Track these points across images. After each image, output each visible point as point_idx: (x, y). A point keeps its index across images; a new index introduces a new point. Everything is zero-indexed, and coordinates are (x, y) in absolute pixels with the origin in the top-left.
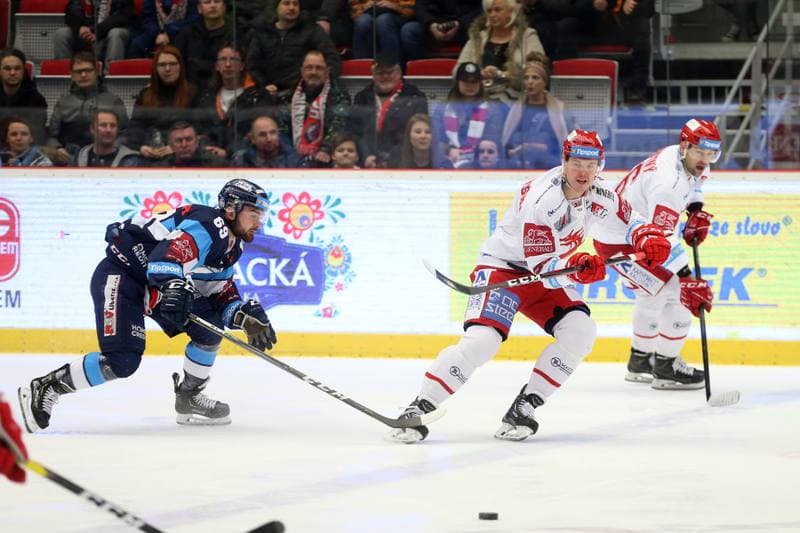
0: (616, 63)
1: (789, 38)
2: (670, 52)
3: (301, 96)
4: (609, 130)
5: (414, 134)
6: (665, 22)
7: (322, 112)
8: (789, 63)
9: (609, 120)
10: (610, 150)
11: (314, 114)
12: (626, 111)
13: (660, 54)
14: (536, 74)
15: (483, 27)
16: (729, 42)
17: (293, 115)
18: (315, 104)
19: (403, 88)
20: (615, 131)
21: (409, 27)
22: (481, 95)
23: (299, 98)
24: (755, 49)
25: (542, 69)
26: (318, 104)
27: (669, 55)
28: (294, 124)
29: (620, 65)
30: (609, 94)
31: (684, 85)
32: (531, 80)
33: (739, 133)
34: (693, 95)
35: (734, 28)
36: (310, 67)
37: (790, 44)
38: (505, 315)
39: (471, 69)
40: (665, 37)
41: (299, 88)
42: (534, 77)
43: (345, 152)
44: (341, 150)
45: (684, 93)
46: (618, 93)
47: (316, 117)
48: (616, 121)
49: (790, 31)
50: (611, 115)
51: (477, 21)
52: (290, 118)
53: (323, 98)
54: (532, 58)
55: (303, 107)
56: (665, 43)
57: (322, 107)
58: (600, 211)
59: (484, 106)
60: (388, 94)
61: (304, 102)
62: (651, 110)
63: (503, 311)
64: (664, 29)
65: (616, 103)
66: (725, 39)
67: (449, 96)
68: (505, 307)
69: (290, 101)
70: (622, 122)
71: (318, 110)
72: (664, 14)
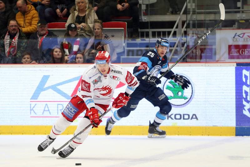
0: (126, 23)
1: (191, 13)
2: (145, 19)
3: (8, 36)
4: (124, 48)
5: (55, 53)
6: (144, 7)
7: (16, 43)
8: (191, 22)
9: (124, 44)
10: (124, 56)
11: (13, 44)
12: (130, 41)
13: (142, 19)
14: (98, 28)
15: (75, 10)
16: (169, 15)
17: (5, 44)
18: (13, 40)
19: (48, 33)
20: (126, 48)
21: (47, 10)
22: (77, 36)
23: (7, 37)
24: (179, 17)
25: (100, 25)
26: (15, 40)
27: (145, 20)
28: (5, 47)
29: (127, 24)
30: (124, 35)
31: (151, 31)
32: (97, 30)
33: (174, 49)
34: (154, 35)
35: (171, 10)
36: (12, 26)
37: (192, 15)
38: (69, 114)
39: (73, 26)
40: (144, 13)
41: (7, 33)
42: (98, 29)
43: (26, 59)
44: (25, 59)
45: (150, 34)
46: (127, 34)
47: (14, 45)
48: (126, 45)
49: (191, 10)
50: (125, 43)
51: (73, 7)
52: (4, 45)
53: (17, 38)
54: (95, 21)
55: (9, 41)
56: (144, 15)
57: (16, 42)
58: (117, 79)
59: (78, 39)
60: (43, 35)
61: (9, 39)
62: (139, 41)
63: (68, 112)
64: (143, 10)
65: (126, 38)
66: (168, 13)
67: (65, 35)
68: (70, 111)
69: (4, 39)
70: (129, 45)
71: (15, 42)
72: (143, 4)
